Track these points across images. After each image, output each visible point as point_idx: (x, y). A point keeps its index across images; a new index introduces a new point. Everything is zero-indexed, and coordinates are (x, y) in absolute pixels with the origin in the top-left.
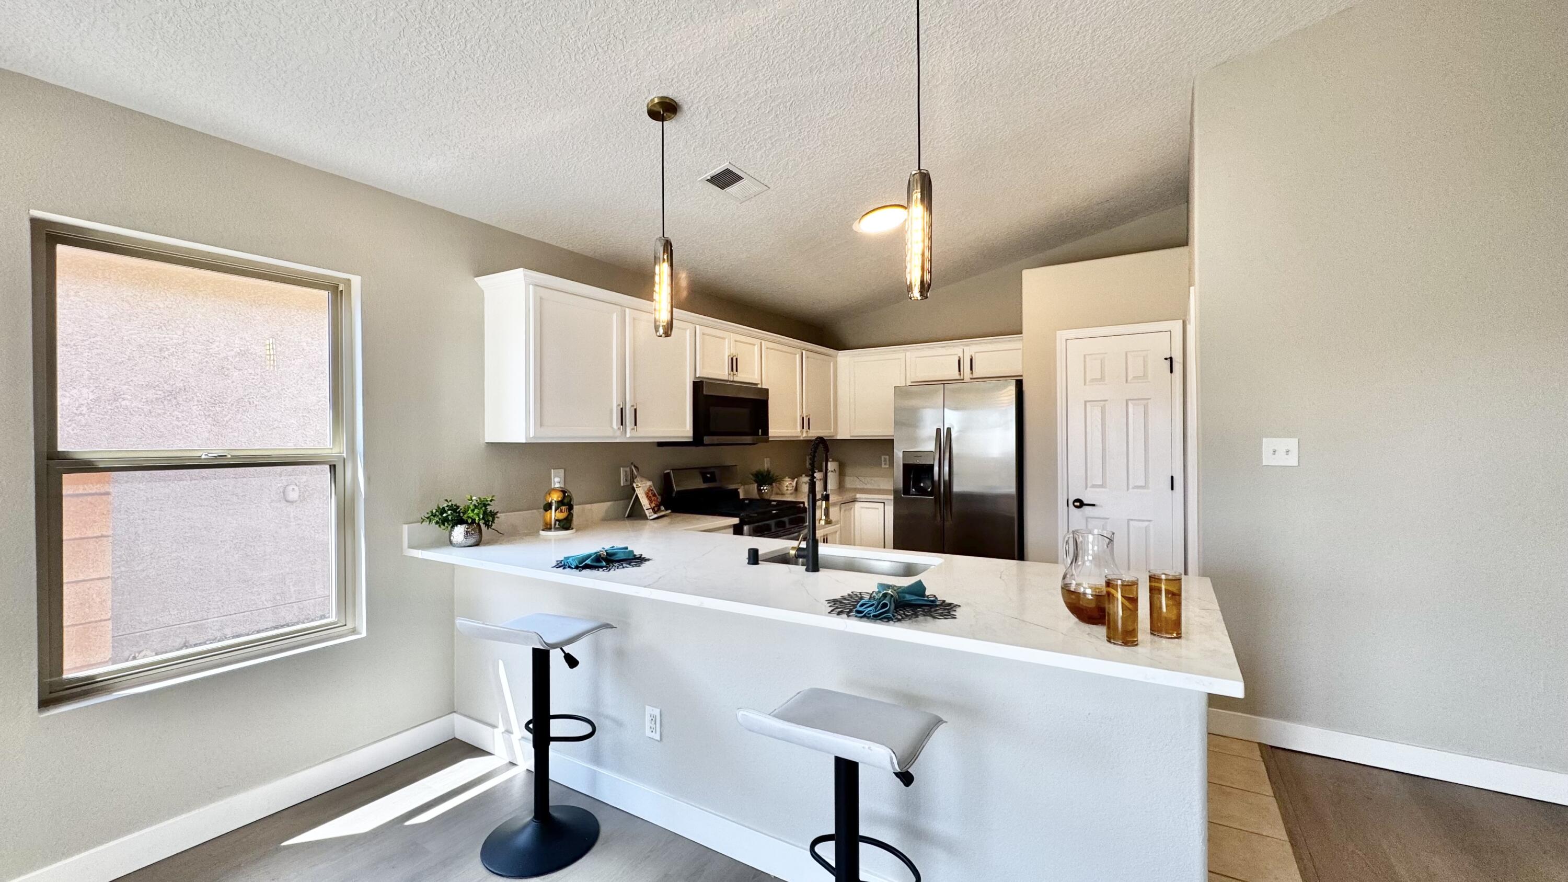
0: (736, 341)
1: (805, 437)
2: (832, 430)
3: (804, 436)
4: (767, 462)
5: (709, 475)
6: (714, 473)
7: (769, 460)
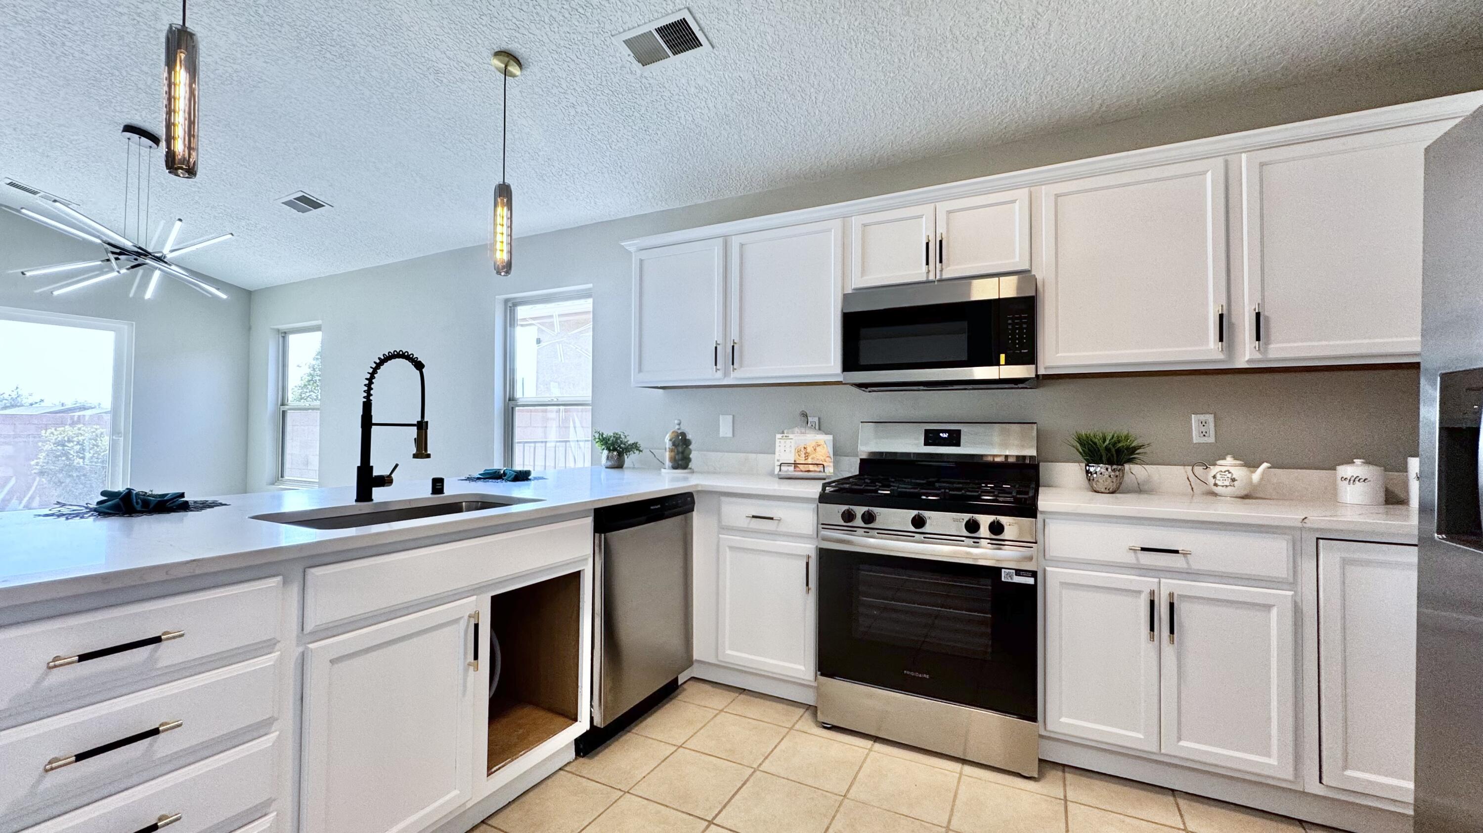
4: (1204, 424)
5: (945, 435)
6: (958, 432)
7: (1210, 418)
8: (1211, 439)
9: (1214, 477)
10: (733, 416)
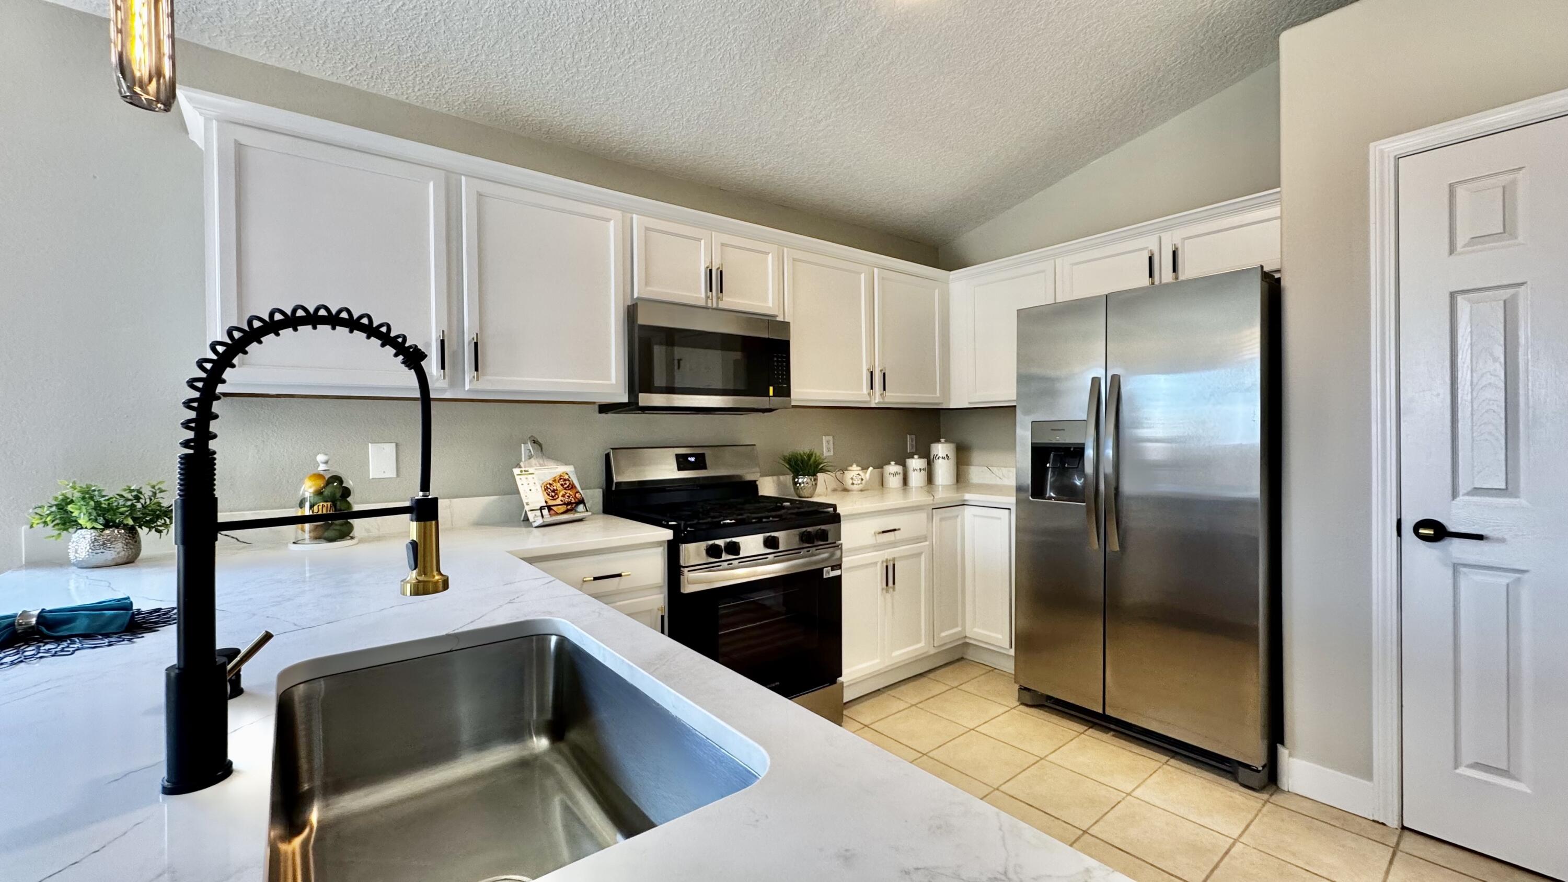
0: (723, 245)
1: (879, 403)
2: (938, 395)
3: (877, 401)
4: (828, 442)
5: (693, 459)
6: (703, 455)
7: (831, 438)
8: (832, 453)
9: (852, 479)
10: (397, 445)
